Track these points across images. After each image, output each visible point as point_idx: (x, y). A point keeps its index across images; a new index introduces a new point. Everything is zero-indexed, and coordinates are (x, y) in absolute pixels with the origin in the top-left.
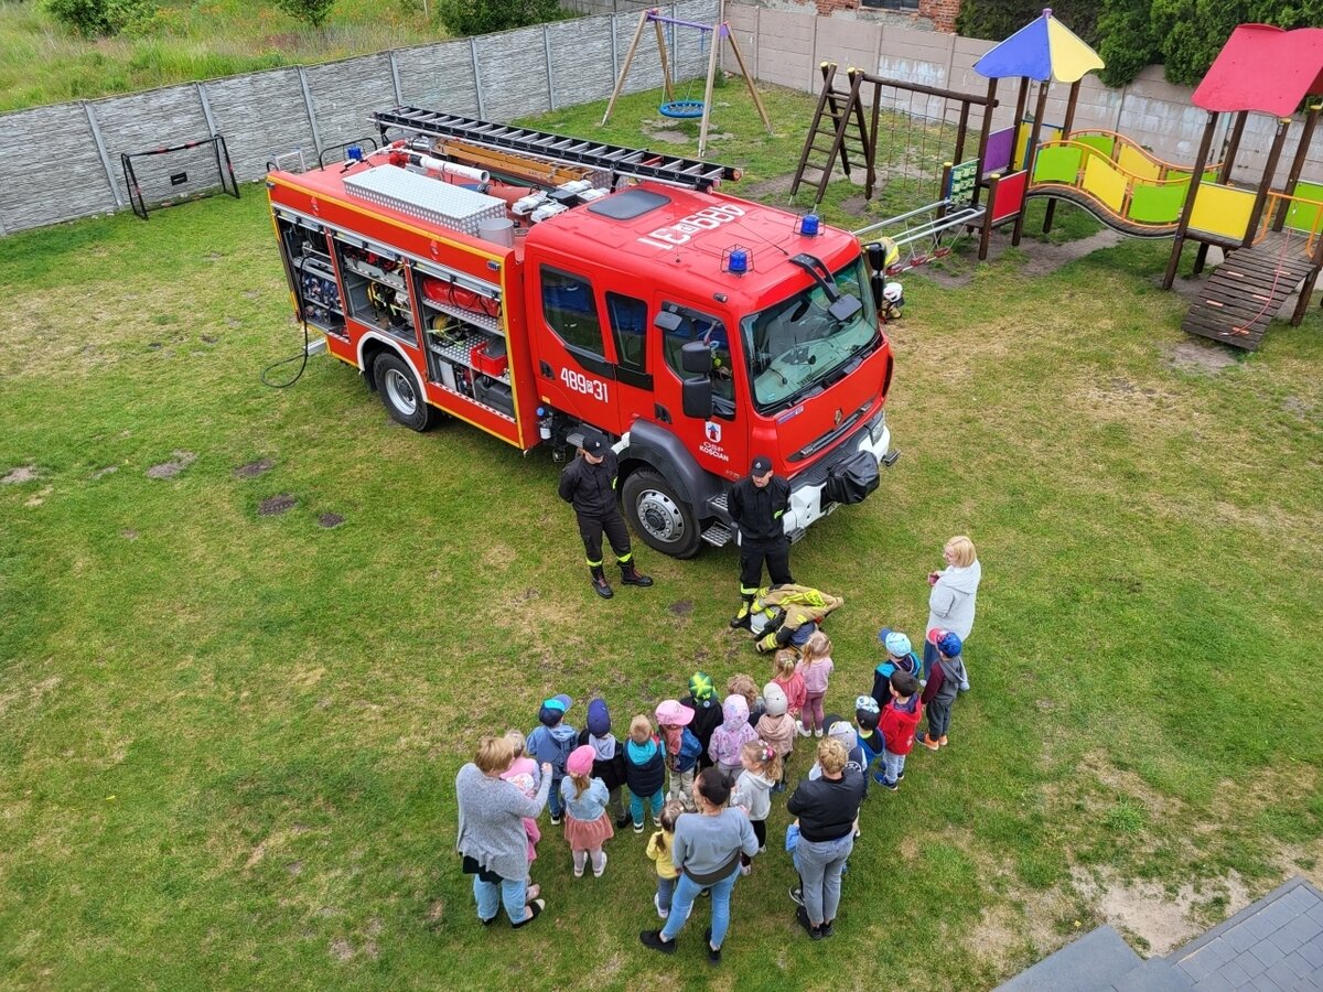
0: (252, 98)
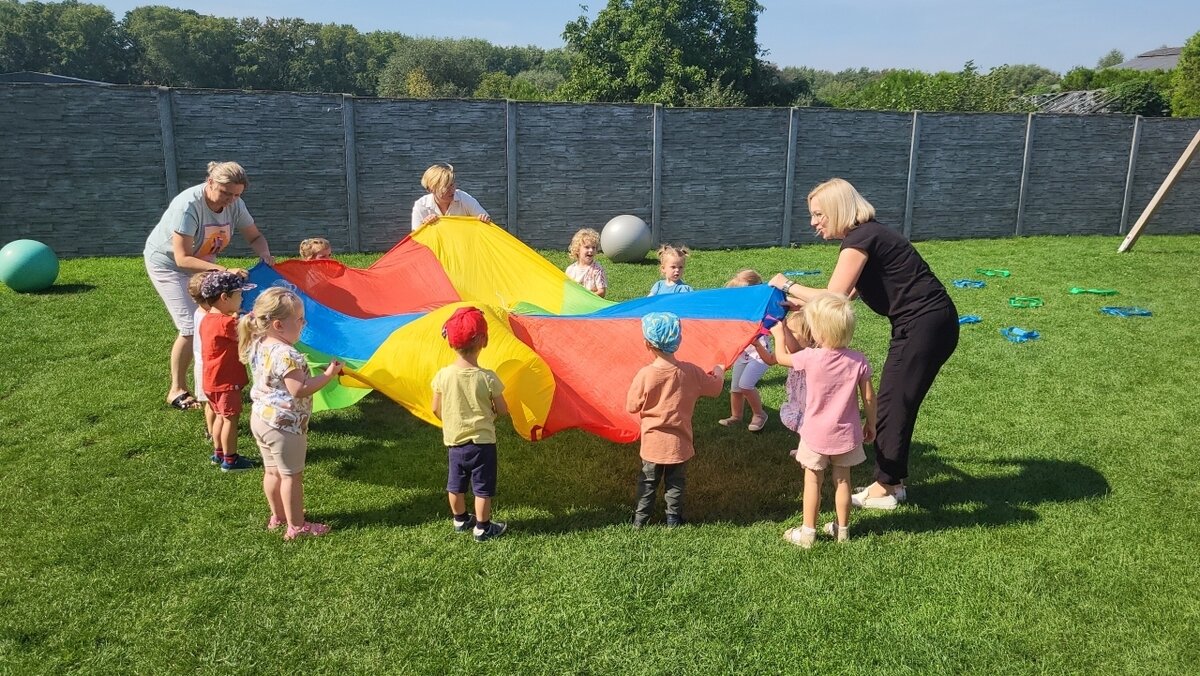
0: (578, 137)
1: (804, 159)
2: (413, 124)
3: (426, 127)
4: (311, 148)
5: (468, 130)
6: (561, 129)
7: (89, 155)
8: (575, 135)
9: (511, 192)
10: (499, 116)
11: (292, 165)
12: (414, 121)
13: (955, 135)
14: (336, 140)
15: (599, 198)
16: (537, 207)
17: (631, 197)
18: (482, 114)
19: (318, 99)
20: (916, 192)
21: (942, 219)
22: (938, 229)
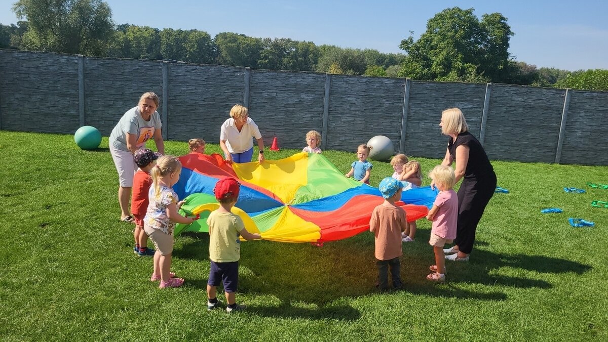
0: (363, 94)
1: (494, 112)
2: (278, 83)
3: (284, 85)
4: (229, 93)
5: (305, 87)
6: (353, 89)
7: (131, 90)
8: (361, 92)
9: (325, 120)
10: (322, 81)
11: (219, 100)
12: (279, 82)
13: (594, 104)
14: (241, 89)
15: (372, 126)
16: (338, 128)
17: (389, 127)
18: (313, 80)
19: (234, 69)
20: (565, 135)
21: (583, 153)
22: (578, 158)
